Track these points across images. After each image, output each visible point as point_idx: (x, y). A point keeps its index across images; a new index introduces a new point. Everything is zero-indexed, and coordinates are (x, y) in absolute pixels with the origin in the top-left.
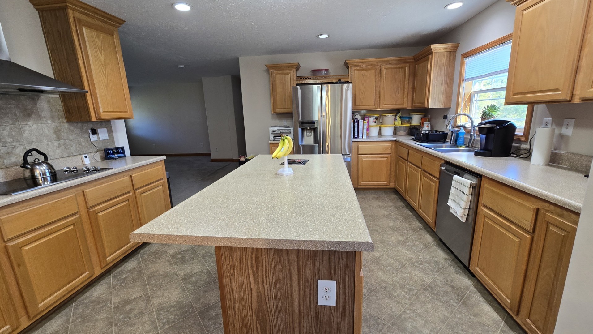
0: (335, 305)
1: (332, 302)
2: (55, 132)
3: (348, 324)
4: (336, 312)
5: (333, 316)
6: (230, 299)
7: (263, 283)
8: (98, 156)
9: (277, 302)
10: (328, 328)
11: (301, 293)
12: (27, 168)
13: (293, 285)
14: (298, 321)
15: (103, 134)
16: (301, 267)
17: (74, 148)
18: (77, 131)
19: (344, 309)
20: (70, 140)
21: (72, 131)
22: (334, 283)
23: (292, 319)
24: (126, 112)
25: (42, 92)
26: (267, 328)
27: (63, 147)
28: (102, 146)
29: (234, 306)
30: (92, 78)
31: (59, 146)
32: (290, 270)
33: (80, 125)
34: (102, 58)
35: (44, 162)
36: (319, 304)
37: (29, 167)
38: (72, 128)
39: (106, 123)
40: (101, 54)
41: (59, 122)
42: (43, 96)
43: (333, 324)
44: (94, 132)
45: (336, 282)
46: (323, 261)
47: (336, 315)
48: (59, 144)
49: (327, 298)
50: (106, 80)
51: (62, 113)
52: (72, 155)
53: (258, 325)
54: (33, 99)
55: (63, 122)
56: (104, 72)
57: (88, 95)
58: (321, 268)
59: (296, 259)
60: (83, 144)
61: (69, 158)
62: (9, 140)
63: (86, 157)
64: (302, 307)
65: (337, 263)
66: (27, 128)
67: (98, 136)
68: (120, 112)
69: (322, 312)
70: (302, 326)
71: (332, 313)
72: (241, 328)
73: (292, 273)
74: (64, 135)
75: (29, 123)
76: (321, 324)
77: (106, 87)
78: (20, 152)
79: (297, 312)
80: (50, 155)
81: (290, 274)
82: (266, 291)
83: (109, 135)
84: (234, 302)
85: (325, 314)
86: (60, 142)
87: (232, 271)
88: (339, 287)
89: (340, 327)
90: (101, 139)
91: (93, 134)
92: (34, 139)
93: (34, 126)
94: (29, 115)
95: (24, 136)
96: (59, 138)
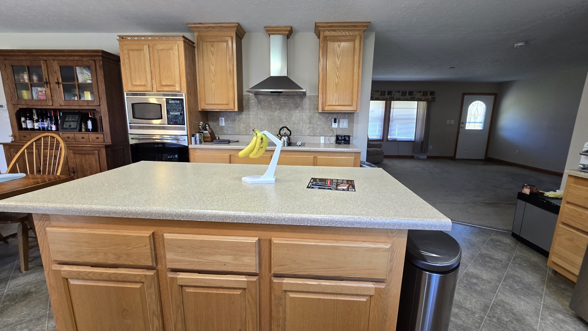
2: (309, 119)
8: (331, 140)
15: (343, 124)
17: (318, 131)
20: (318, 125)
21: (320, 119)
24: (350, 105)
27: (312, 129)
28: (341, 133)
34: (338, 62)
39: (349, 115)
40: (338, 59)
41: (313, 112)
44: (336, 121)
48: (310, 127)
51: (316, 106)
52: (316, 135)
56: (337, 73)
57: (320, 93)
60: (326, 129)
61: (312, 137)
62: (284, 121)
66: (294, 115)
67: (338, 125)
68: (344, 105)
75: (296, 112)
77: (336, 86)
83: (349, 125)
86: (310, 125)
90: (341, 127)
91: (334, 123)
92: (296, 122)
93: (298, 114)
94: (297, 107)
95: (292, 119)
96: (310, 123)
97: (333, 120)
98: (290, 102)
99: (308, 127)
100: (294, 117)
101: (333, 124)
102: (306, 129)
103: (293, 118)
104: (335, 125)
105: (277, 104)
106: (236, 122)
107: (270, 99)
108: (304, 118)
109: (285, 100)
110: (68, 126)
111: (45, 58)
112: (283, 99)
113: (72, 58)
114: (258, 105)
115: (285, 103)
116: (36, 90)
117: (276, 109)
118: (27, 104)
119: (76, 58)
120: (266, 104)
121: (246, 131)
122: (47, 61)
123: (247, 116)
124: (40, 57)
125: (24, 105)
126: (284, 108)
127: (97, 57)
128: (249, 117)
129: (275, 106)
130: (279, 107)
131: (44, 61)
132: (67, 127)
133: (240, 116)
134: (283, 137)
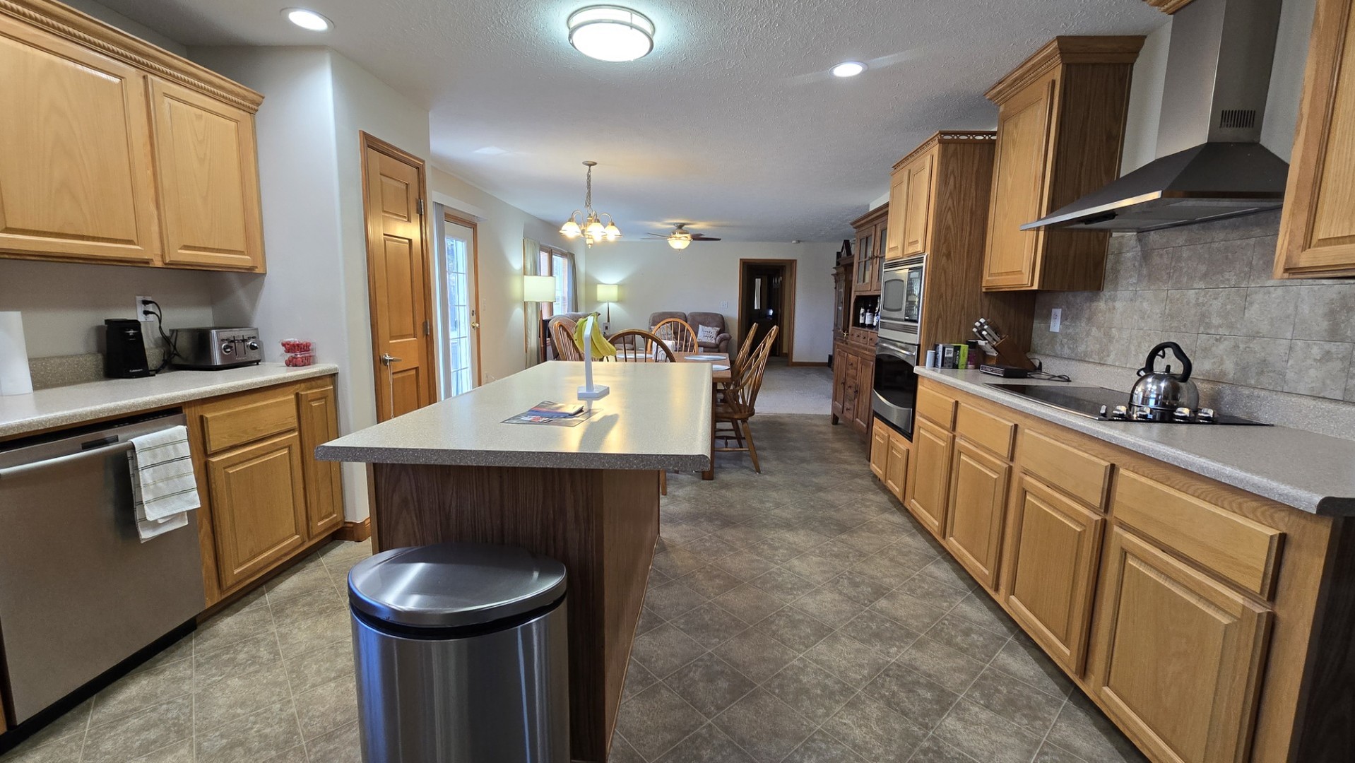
2: (1331, 314)
37: (1142, 376)
48: (1328, 352)
66: (1259, 297)
92: (1264, 327)
95: (1247, 315)
99: (1316, 351)
100: (1256, 306)
102: (1309, 362)
103: (1253, 312)
105: (1201, 258)
106: (1083, 322)
107: (1181, 241)
108: (1305, 309)
109: (1230, 236)
111: (876, 222)
112: (1223, 236)
114: (1141, 266)
115: (1227, 250)
117: (1192, 277)
120: (1166, 260)
123: (1110, 303)
128: (1114, 308)
131: (875, 226)
133: (1094, 304)
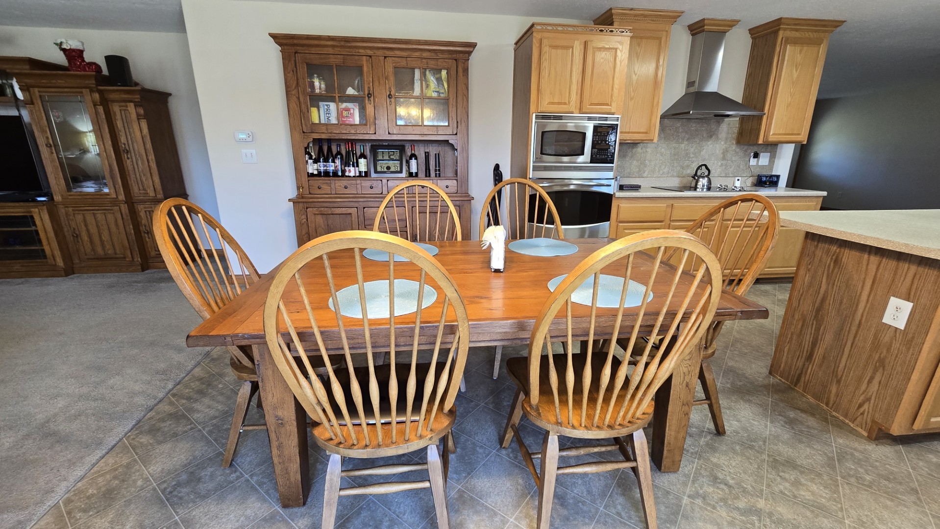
0: (902, 328)
1: (901, 325)
2: (723, 153)
3: (912, 355)
4: (901, 337)
5: (896, 340)
6: (800, 291)
7: (834, 284)
8: (750, 181)
9: (840, 307)
10: (885, 352)
11: (868, 305)
12: (695, 179)
13: (863, 294)
14: (854, 332)
15: (764, 160)
16: (878, 279)
17: (731, 169)
18: (741, 154)
19: (913, 338)
20: (732, 161)
21: (737, 153)
22: (910, 305)
23: (850, 327)
24: (799, 134)
25: (728, 116)
26: (822, 328)
27: (724, 167)
28: (758, 172)
29: (800, 299)
30: (776, 98)
31: (722, 165)
32: (865, 279)
33: (746, 147)
34: (795, 75)
35: (706, 176)
36: (884, 321)
37: (696, 178)
38: (738, 150)
39: (772, 147)
40: (796, 71)
41: (730, 143)
42: (727, 119)
43: (893, 348)
44: (756, 156)
45: (912, 304)
46: (904, 279)
47: (900, 341)
49: (895, 318)
50: (790, 99)
51: (735, 136)
52: (728, 175)
53: (815, 322)
54: (719, 122)
55: (733, 144)
56: (792, 90)
57: (765, 117)
58: (900, 285)
59: (874, 270)
60: (741, 166)
61: (724, 178)
62: (692, 156)
63: (738, 180)
64: (864, 317)
65: (922, 284)
66: (706, 147)
67: (758, 162)
68: (792, 134)
69: (885, 332)
70: (857, 339)
71: (895, 336)
72: (798, 320)
73: (866, 282)
74: (729, 155)
75: (709, 143)
76: (880, 343)
77: (787, 106)
78: (695, 166)
79: (857, 322)
80: (712, 172)
81: (864, 283)
82: (834, 293)
83: (769, 161)
84: (802, 295)
85: (888, 335)
86: (724, 162)
87: (810, 267)
88: (915, 312)
89: (901, 355)
90: (760, 164)
91: (754, 157)
93: (711, 146)
94: (711, 137)
96: (724, 158)
97: (752, 154)
98: (703, 129)
99: (720, 164)
100: (705, 151)
101: (752, 159)
103: (703, 153)
104: (753, 162)
105: (686, 133)
106: (627, 159)
107: (679, 125)
108: (717, 151)
109: (698, 126)
110: (385, 168)
111: (369, 52)
112: (694, 125)
113: (417, 54)
115: (696, 130)
116: (326, 107)
117: (683, 139)
118: (330, 131)
119: (425, 54)
121: (640, 171)
122: (373, 57)
124: (361, 51)
125: (323, 133)
126: (694, 138)
127: (461, 55)
129: (683, 134)
130: (687, 136)
131: (368, 58)
132: (383, 170)
133: (634, 150)
134: (701, 179)
